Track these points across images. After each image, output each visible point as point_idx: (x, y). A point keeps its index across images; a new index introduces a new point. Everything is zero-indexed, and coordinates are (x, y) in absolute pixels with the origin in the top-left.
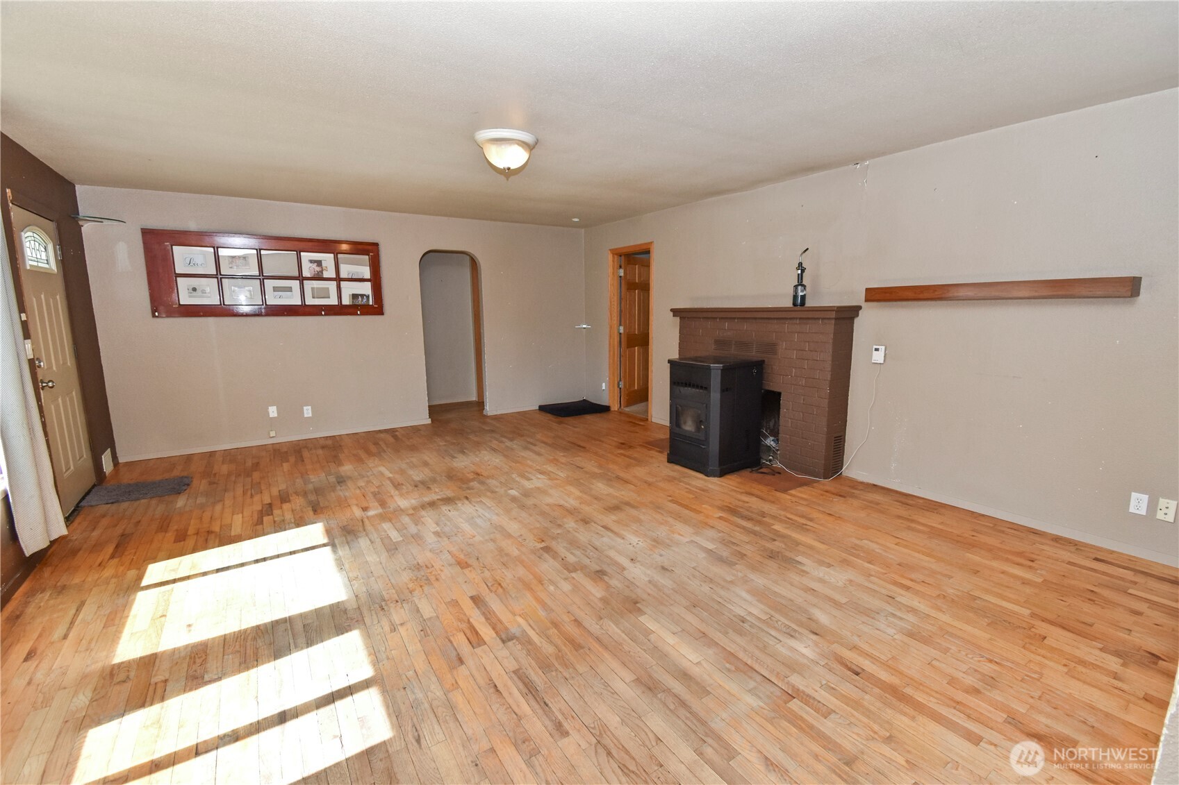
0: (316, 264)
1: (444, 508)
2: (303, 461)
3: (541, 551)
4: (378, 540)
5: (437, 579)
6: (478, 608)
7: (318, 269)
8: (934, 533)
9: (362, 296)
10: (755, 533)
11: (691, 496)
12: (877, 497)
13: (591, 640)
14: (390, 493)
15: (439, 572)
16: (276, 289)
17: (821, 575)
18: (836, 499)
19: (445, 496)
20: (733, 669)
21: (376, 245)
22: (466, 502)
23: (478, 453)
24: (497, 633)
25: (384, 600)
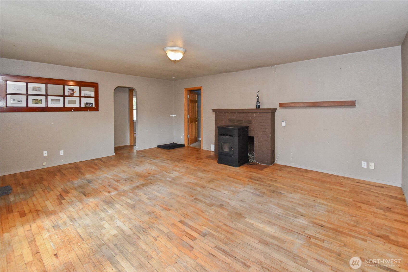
0: (71, 90)
1: (144, 188)
2: (65, 175)
3: (194, 200)
4: (124, 204)
5: (161, 217)
6: (185, 225)
7: (72, 92)
8: (313, 179)
9: (90, 103)
10: (263, 185)
11: (234, 174)
12: (290, 170)
13: (235, 230)
14: (116, 184)
15: (160, 214)
16: (52, 100)
17: (291, 196)
18: (279, 171)
19: (141, 184)
20: (287, 232)
21: (97, 84)
22: (152, 185)
23: (144, 165)
24: (198, 233)
25: (144, 229)
